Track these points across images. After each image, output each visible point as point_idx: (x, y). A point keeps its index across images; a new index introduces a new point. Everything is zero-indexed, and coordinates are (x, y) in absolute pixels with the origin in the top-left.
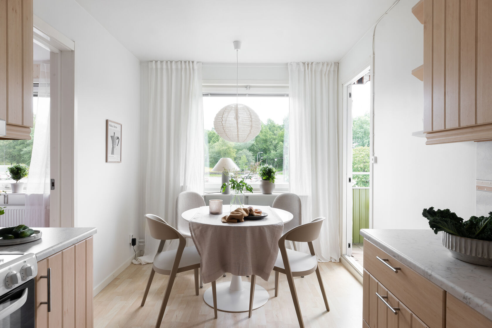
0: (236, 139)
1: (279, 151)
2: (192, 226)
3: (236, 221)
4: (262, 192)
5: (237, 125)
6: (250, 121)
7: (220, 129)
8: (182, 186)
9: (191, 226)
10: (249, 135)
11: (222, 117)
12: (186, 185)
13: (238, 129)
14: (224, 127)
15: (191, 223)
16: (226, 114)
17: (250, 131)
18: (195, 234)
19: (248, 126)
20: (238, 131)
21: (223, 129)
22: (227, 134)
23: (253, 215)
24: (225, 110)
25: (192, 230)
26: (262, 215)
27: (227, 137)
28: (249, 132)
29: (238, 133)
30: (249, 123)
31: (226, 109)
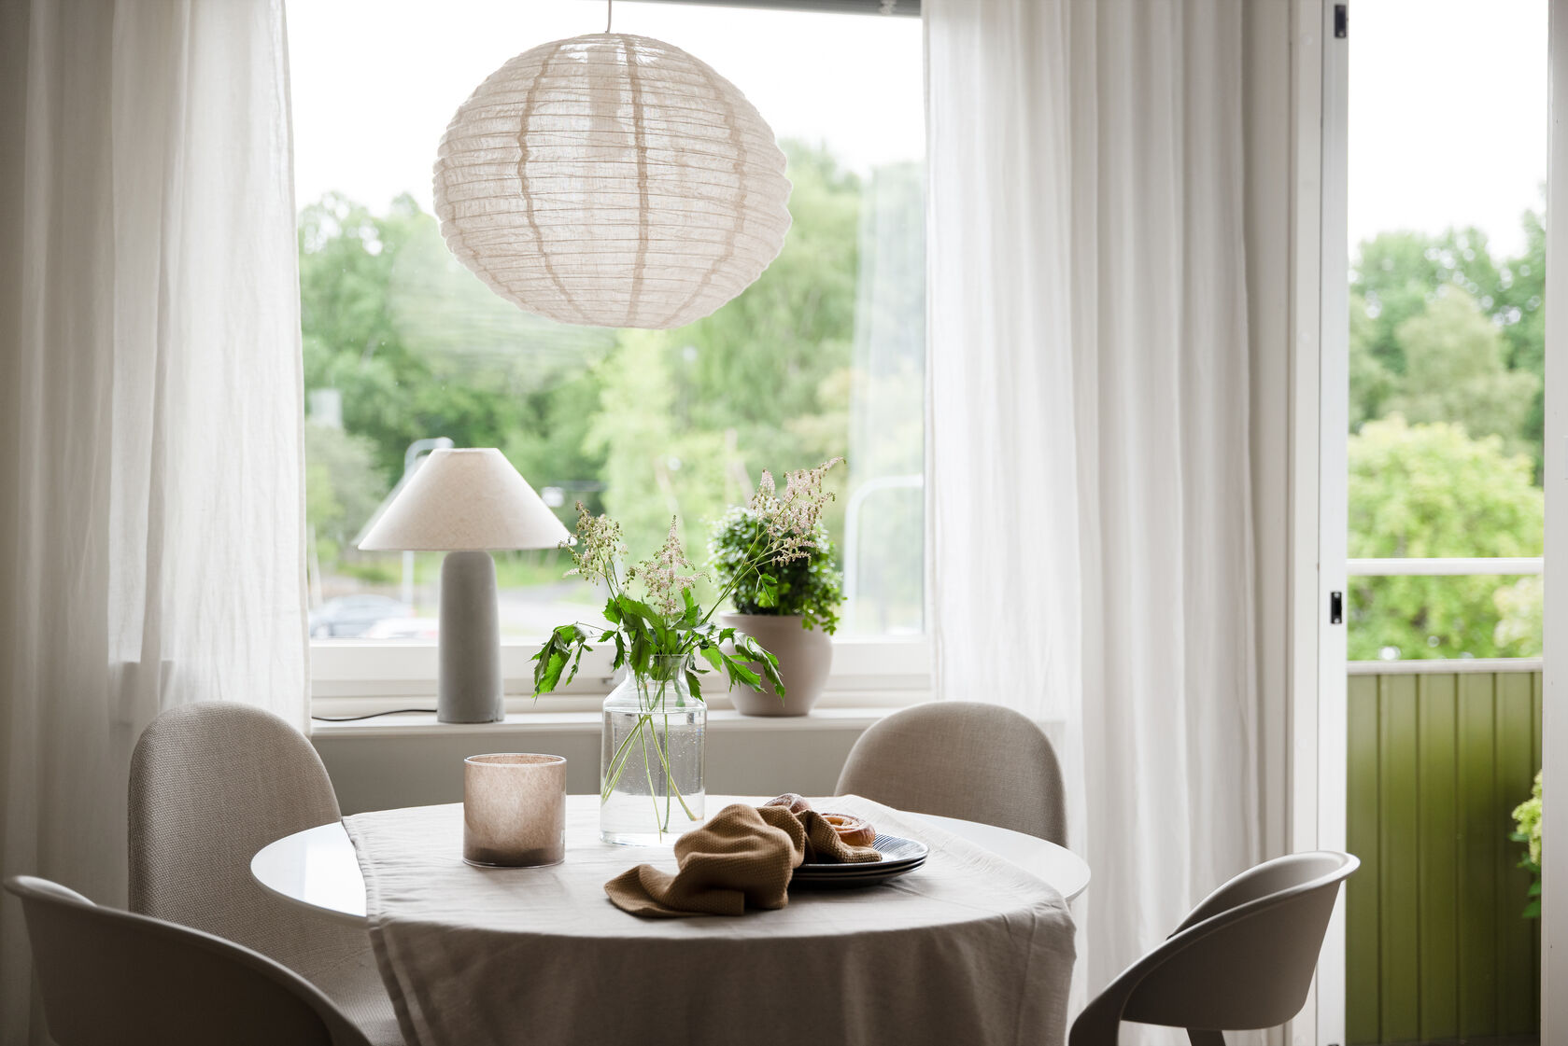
0: (619, 297)
1: (563, 434)
2: (407, 956)
3: (740, 900)
4: (735, 702)
5: (644, 196)
6: (730, 166)
7: (503, 219)
8: (130, 669)
9: (393, 951)
10: (714, 271)
11: (524, 131)
12: (163, 658)
13: (644, 223)
14: (536, 205)
15: (388, 937)
16: (551, 109)
17: (729, 243)
18: (432, 1017)
19: (721, 201)
20: (643, 239)
21: (533, 225)
22: (554, 260)
23: (835, 856)
24: (536, 80)
25: (405, 983)
26: (887, 858)
27: (549, 283)
28: (719, 250)
29: (642, 250)
30: (724, 178)
31: (543, 74)
